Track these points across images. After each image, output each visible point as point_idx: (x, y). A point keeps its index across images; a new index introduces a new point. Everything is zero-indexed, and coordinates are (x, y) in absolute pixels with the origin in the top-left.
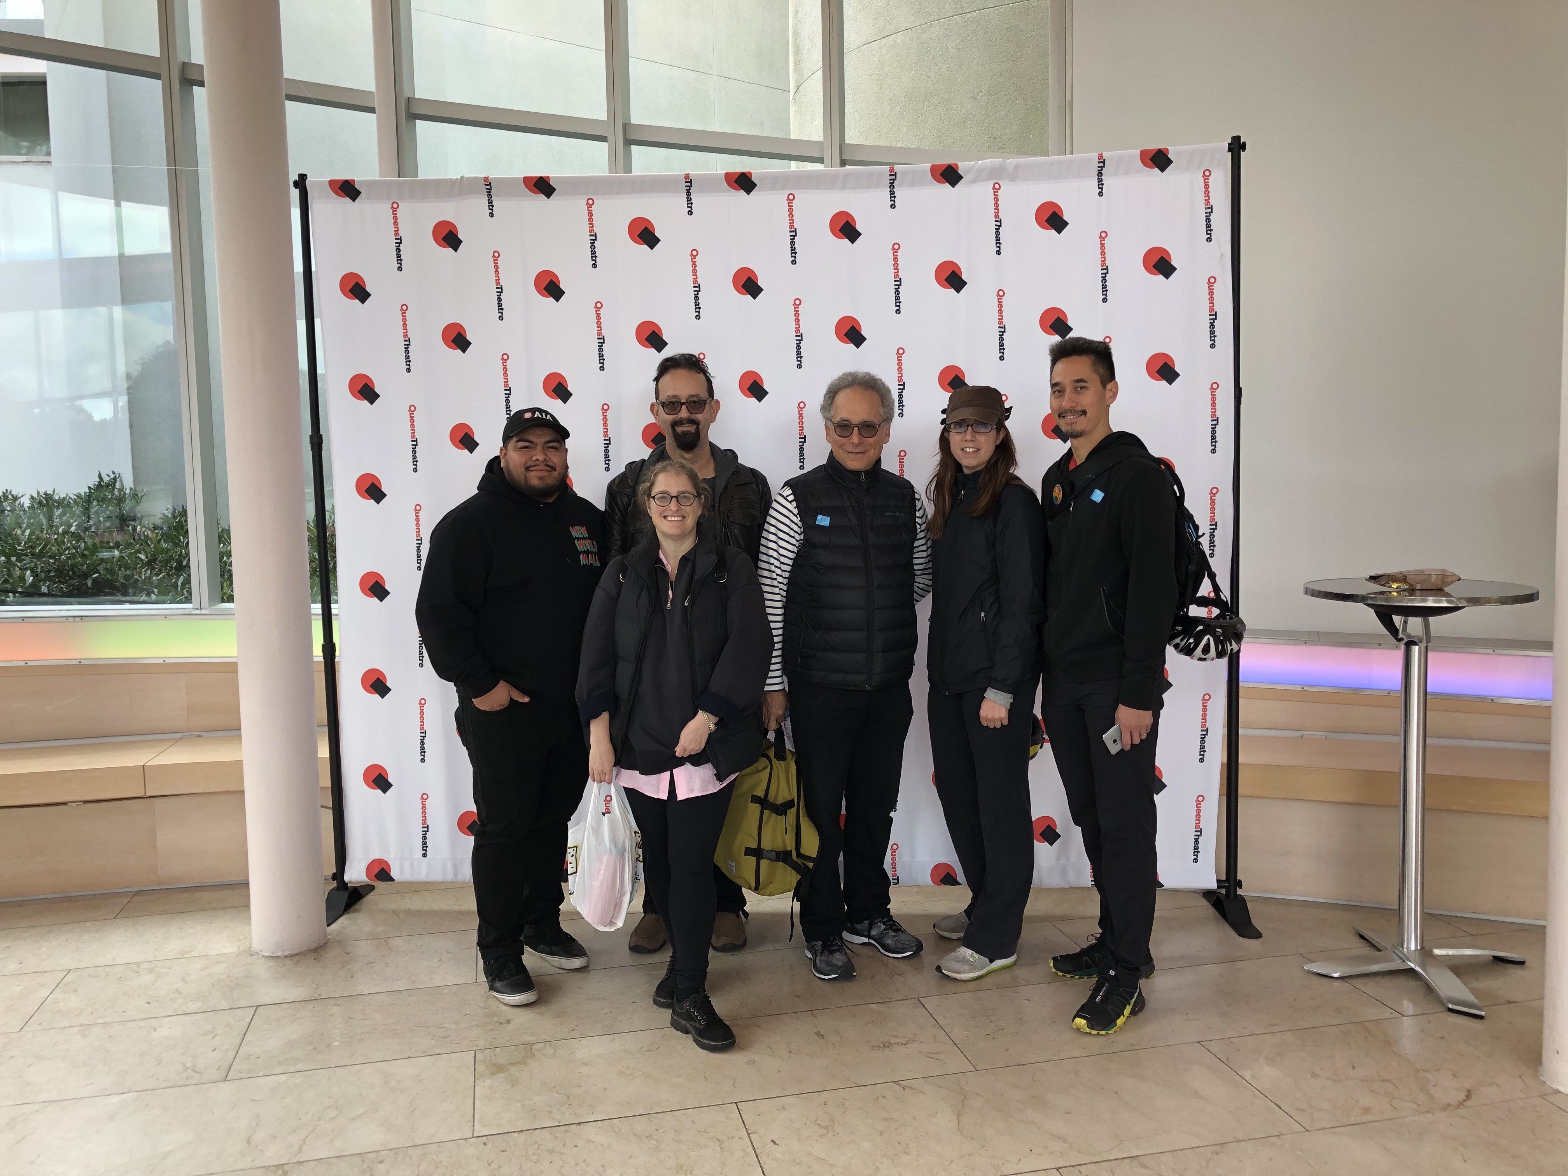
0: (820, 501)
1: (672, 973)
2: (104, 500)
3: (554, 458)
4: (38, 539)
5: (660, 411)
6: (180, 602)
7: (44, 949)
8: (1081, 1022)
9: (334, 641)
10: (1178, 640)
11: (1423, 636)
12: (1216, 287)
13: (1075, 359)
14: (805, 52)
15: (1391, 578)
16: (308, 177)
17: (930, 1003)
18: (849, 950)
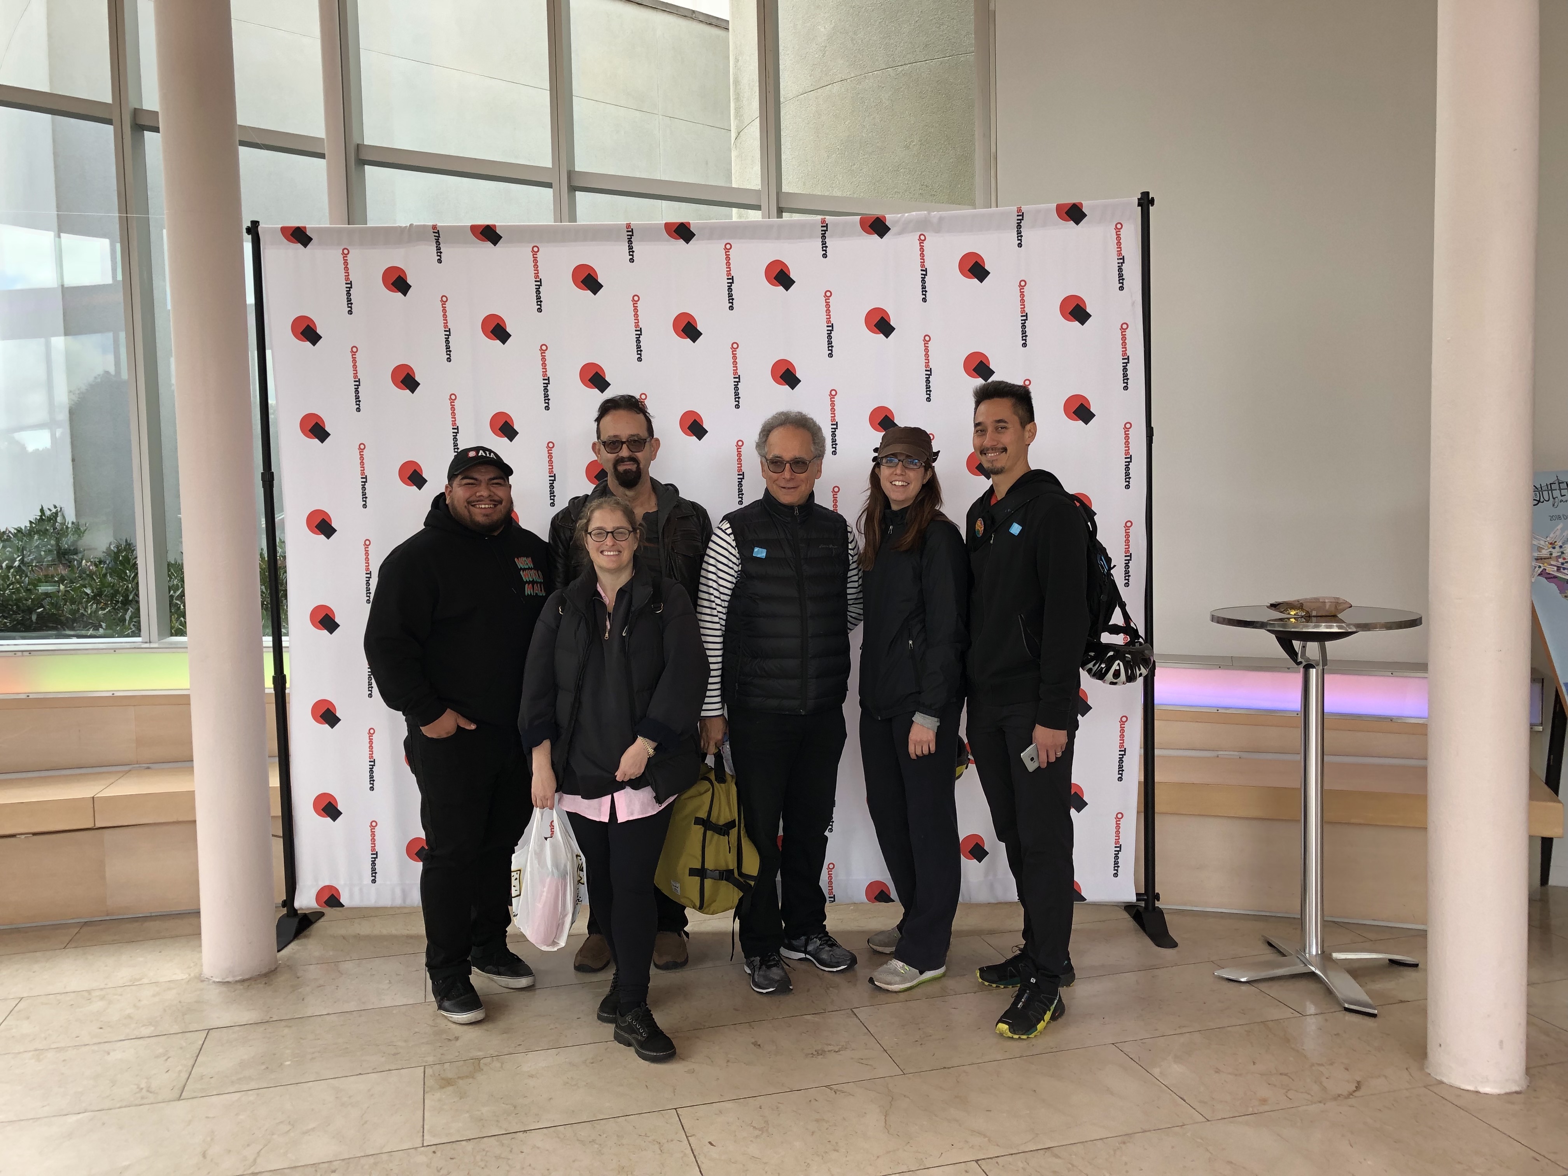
0: (757, 534)
1: (616, 989)
2: (45, 534)
3: (500, 492)
5: (601, 450)
6: (128, 636)
8: (1003, 1027)
9: (285, 673)
10: (1090, 665)
11: (1320, 660)
12: (1128, 333)
13: (997, 400)
14: (745, 99)
15: (1288, 606)
16: (260, 223)
17: (863, 1013)
18: (786, 964)
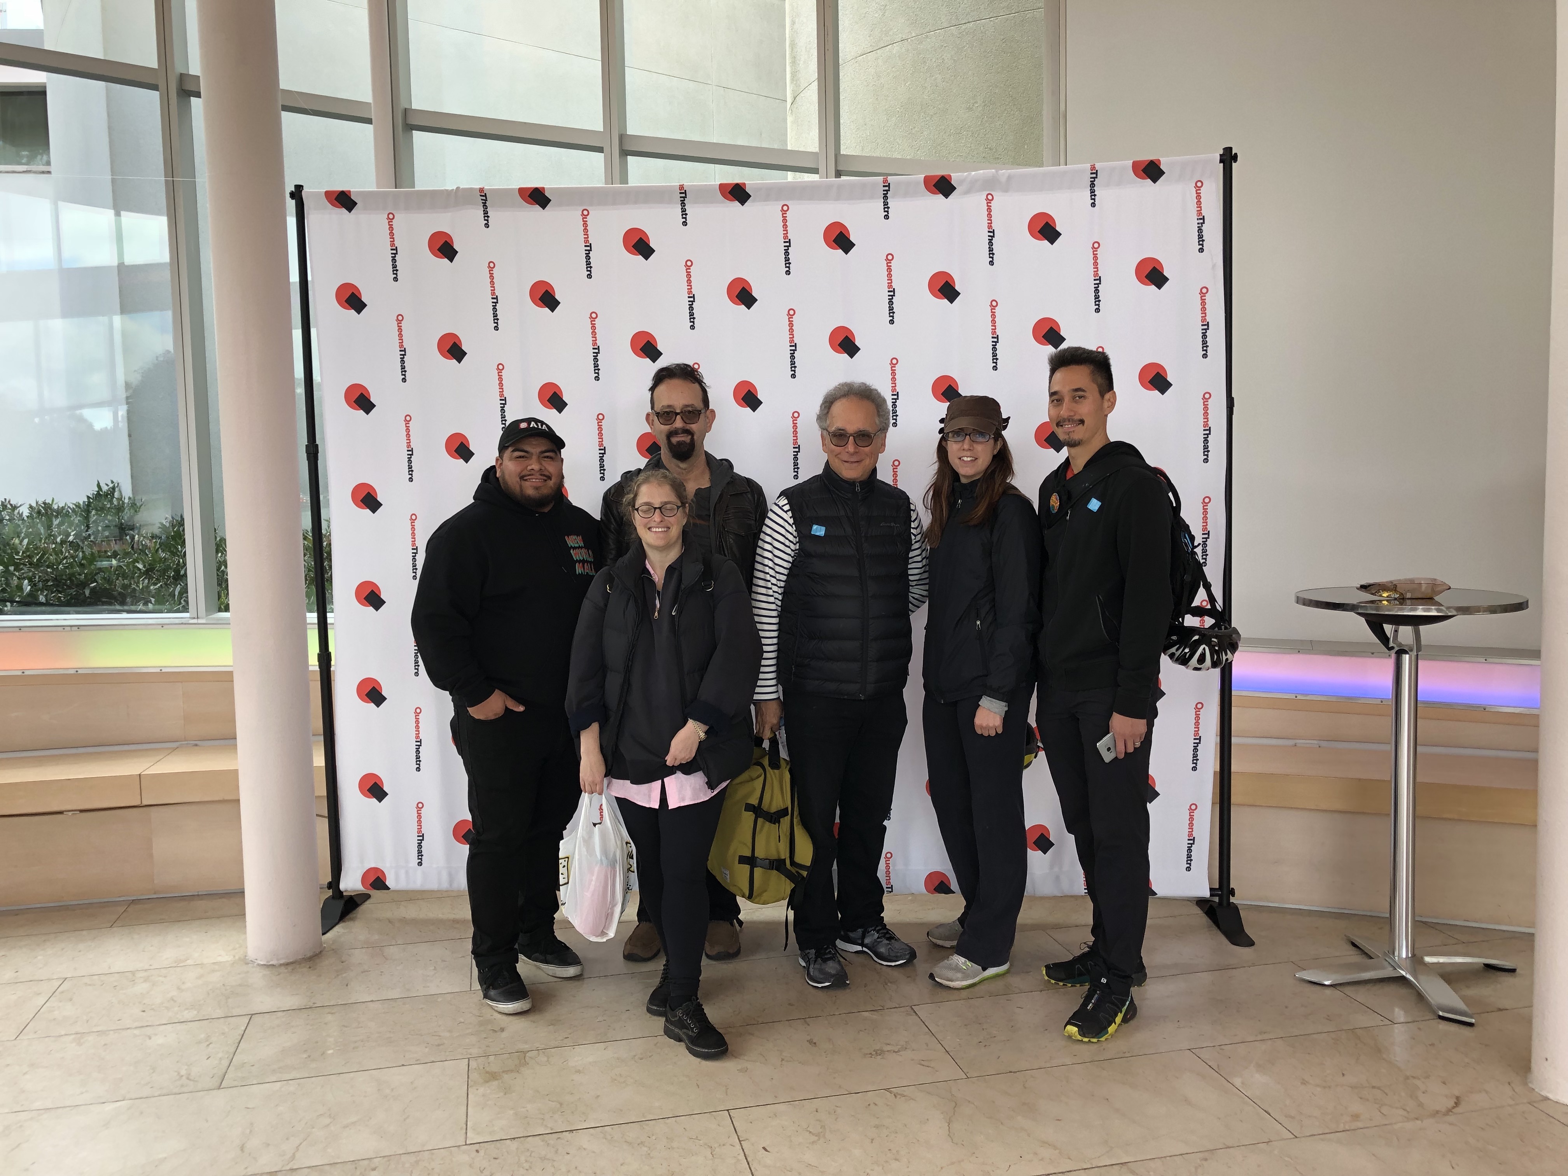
0: (815, 511)
1: (666, 981)
2: (102, 509)
3: (550, 468)
4: (36, 549)
5: (655, 420)
6: (177, 611)
7: (39, 958)
8: (1073, 1029)
9: (330, 650)
10: (1173, 650)
11: (1414, 644)
12: (1208, 297)
13: (1074, 368)
14: (802, 62)
15: (1382, 587)
16: (304, 188)
17: (922, 1011)
18: (843, 958)
